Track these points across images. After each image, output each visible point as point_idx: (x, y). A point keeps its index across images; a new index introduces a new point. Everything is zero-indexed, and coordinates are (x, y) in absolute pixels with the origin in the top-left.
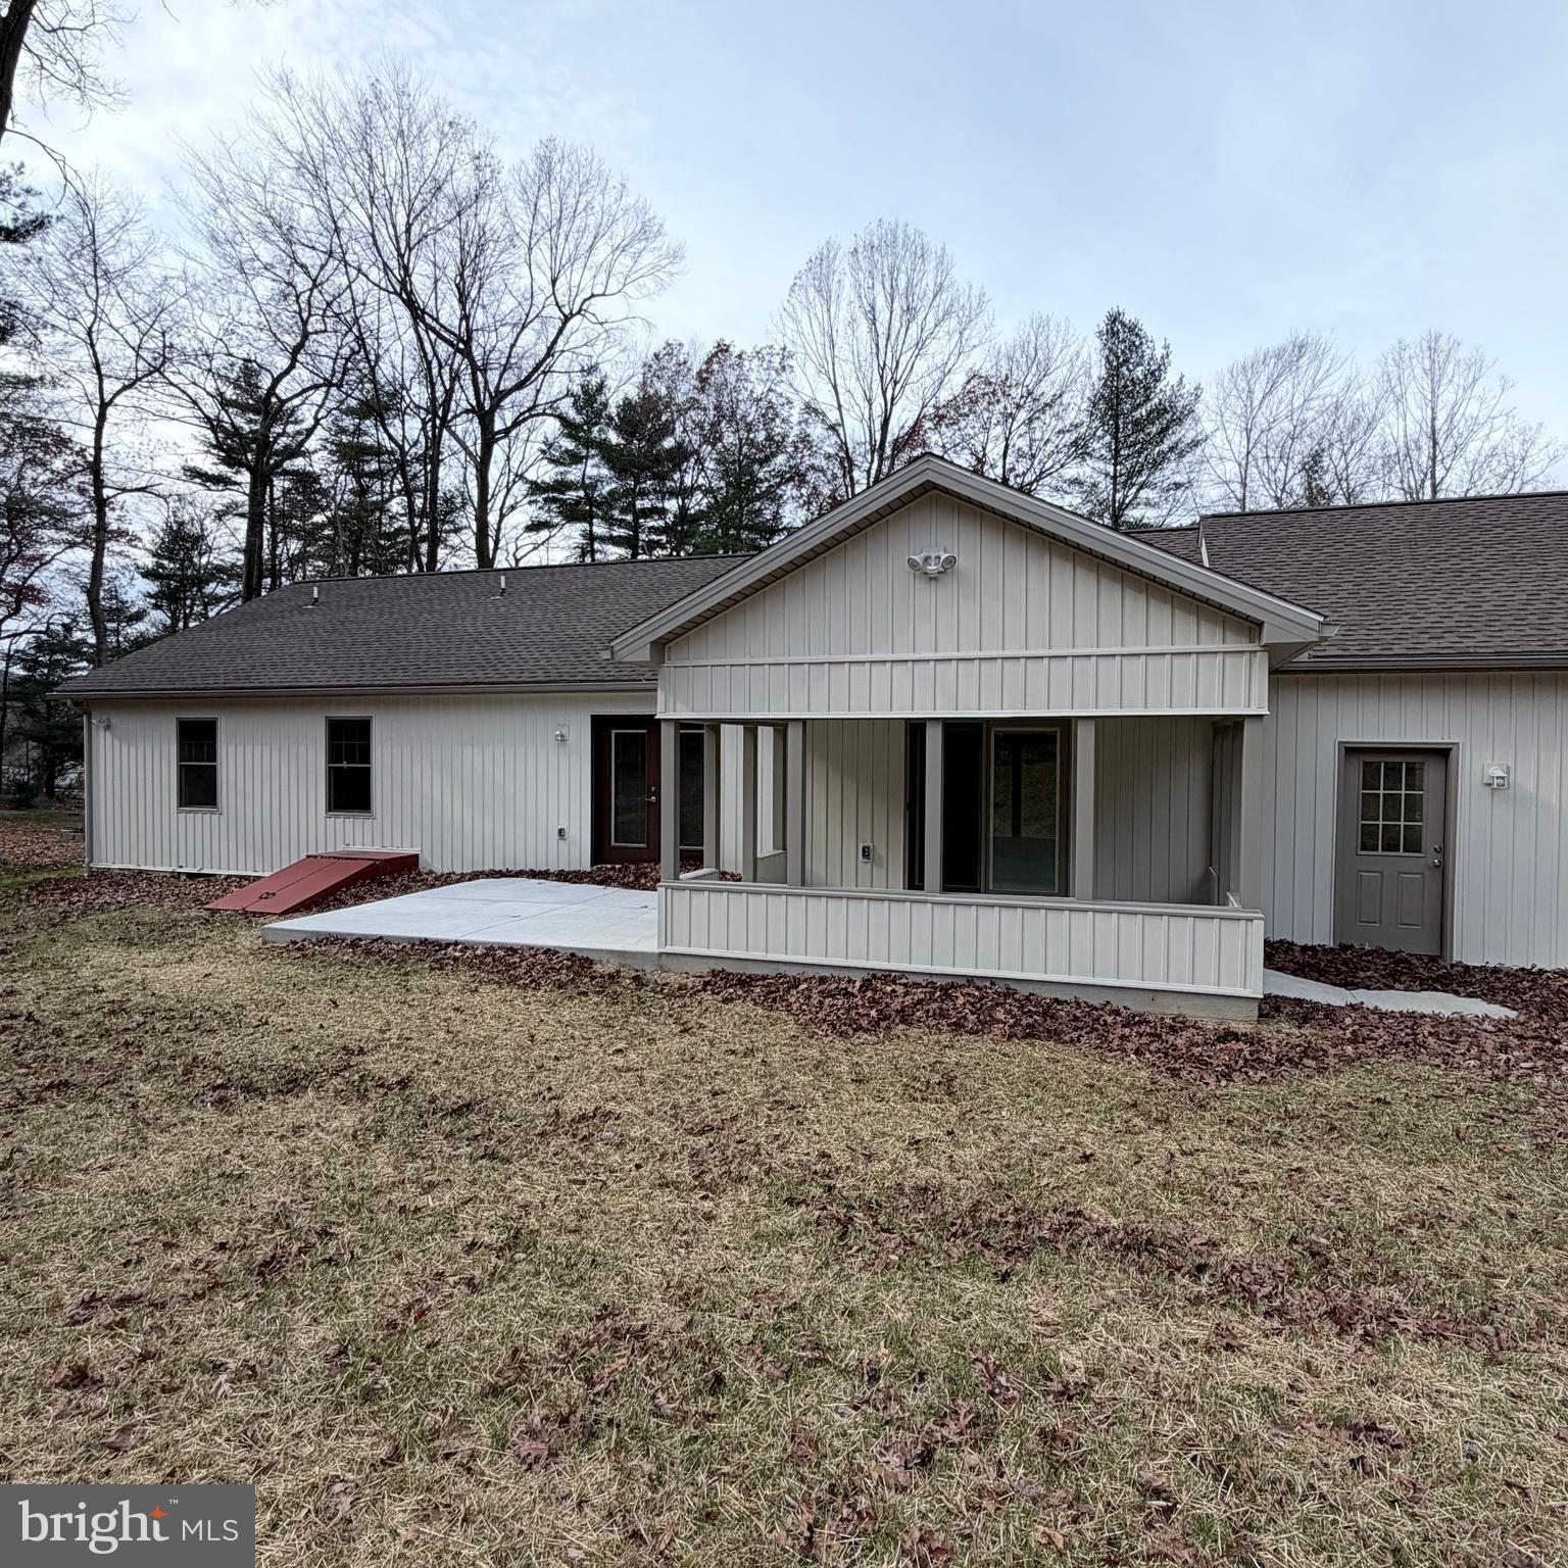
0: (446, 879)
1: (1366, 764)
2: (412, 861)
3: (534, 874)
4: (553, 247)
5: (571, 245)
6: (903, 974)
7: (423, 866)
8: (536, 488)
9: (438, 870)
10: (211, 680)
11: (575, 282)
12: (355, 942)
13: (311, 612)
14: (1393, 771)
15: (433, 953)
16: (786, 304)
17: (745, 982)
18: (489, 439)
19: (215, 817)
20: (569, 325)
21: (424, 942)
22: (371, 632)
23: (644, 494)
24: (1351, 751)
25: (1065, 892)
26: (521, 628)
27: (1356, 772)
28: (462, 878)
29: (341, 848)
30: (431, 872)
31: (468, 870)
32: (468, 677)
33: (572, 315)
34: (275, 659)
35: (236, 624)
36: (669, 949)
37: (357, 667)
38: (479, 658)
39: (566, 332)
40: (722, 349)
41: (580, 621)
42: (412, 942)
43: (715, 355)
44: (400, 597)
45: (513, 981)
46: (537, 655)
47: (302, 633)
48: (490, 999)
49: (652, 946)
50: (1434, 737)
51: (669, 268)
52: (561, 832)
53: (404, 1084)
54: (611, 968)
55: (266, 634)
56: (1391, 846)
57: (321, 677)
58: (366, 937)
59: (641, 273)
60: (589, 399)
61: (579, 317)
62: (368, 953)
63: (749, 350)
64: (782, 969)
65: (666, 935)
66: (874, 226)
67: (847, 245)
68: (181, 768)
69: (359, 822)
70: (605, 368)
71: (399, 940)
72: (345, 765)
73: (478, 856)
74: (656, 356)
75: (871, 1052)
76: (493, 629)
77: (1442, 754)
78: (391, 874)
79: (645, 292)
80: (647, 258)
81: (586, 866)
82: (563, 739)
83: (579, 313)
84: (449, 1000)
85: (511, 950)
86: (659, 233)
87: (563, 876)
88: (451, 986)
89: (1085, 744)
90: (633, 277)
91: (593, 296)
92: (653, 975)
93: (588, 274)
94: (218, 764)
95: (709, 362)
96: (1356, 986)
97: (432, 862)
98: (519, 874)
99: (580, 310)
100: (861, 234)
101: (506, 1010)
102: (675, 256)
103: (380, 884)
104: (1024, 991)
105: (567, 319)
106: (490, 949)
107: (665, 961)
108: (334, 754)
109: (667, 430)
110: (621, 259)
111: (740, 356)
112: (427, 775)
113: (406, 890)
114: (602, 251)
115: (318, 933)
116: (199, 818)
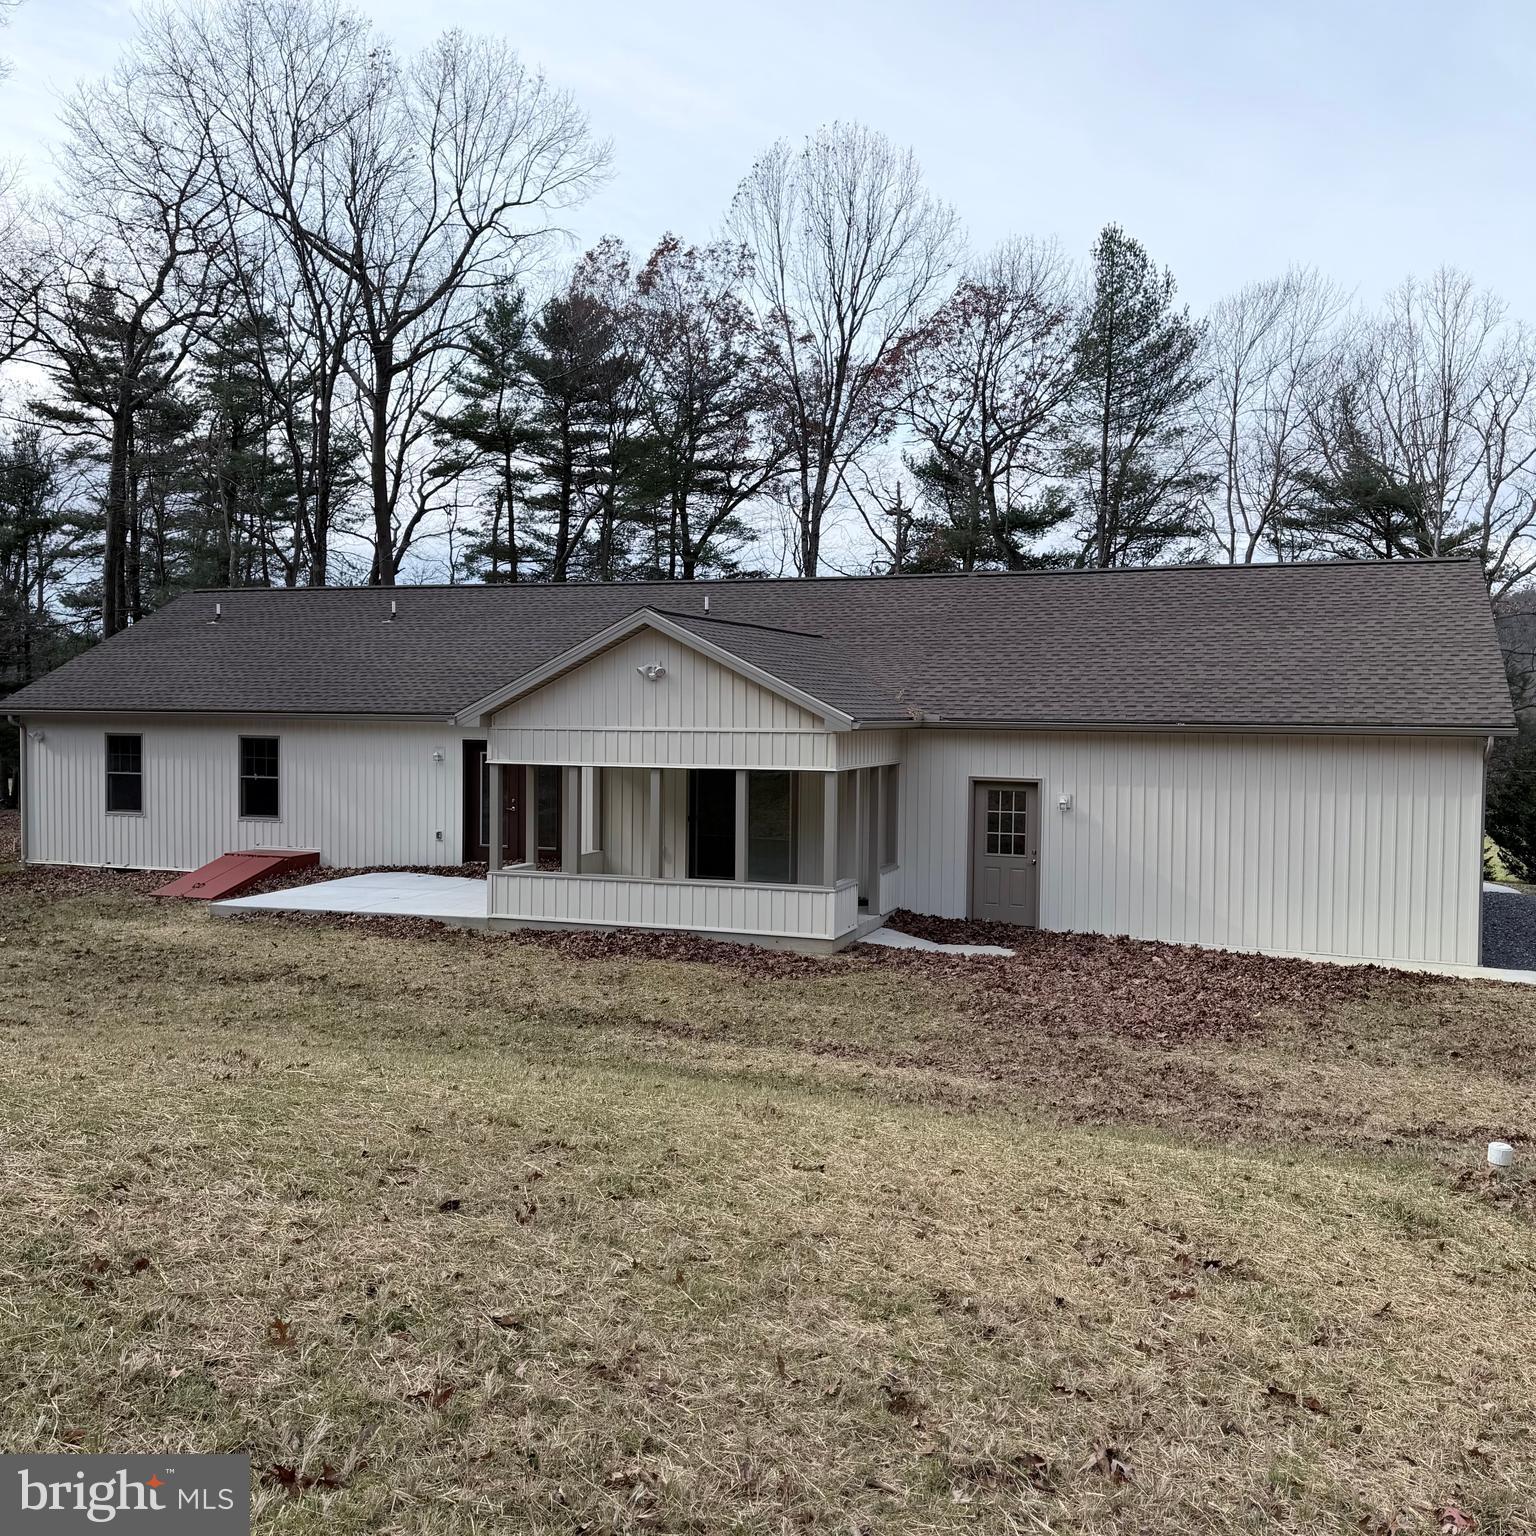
0: (343, 873)
1: (990, 792)
2: (314, 859)
3: (416, 869)
4: (460, 150)
5: (481, 146)
6: (637, 928)
7: (324, 861)
8: (442, 425)
9: (336, 866)
10: (137, 702)
11: (485, 187)
12: (280, 914)
13: (215, 629)
14: (1007, 796)
15: (337, 920)
16: (728, 215)
17: (537, 935)
18: (386, 370)
19: (140, 820)
20: (477, 242)
21: (329, 913)
22: (274, 656)
23: (579, 417)
24: (977, 783)
25: (794, 881)
26: (408, 657)
27: (983, 797)
28: (357, 872)
29: (252, 847)
30: (330, 868)
31: (361, 866)
32: (361, 705)
33: (482, 229)
34: (191, 681)
35: (146, 640)
36: (494, 915)
37: (265, 693)
38: (371, 688)
39: (473, 249)
40: (668, 246)
41: (459, 652)
42: (320, 913)
43: (660, 252)
44: (297, 616)
45: (390, 935)
46: (420, 686)
47: (211, 653)
48: (373, 943)
49: (483, 914)
50: (1028, 775)
51: (593, 172)
52: (439, 835)
53: (323, 978)
54: (456, 928)
55: (176, 653)
56: (1006, 849)
57: (235, 701)
58: (287, 911)
59: (563, 177)
60: (504, 316)
61: (489, 230)
62: (291, 920)
63: (703, 248)
64: (565, 927)
65: (492, 907)
66: (829, 127)
67: (799, 148)
68: (109, 777)
69: (268, 826)
70: (523, 280)
71: (311, 912)
72: (256, 777)
73: (370, 854)
74: (590, 255)
75: (591, 967)
76: (384, 657)
77: (1034, 785)
78: (297, 869)
79: (566, 200)
80: (567, 162)
81: (459, 863)
82: (440, 759)
83: (489, 225)
84: (347, 944)
85: (390, 917)
86: (583, 130)
87: (439, 871)
88: (348, 938)
89: (741, 786)
90: (553, 183)
91: (505, 205)
92: (483, 930)
93: (500, 178)
94: (143, 774)
95: (652, 262)
96: (946, 942)
97: (331, 858)
98: (403, 869)
99: (491, 222)
100: (814, 135)
101: (382, 948)
102: (600, 159)
103: (289, 877)
104: (706, 937)
105: (475, 233)
106: (376, 917)
107: (493, 924)
108: (247, 766)
109: (605, 339)
110: (538, 160)
111: (690, 254)
112: (327, 791)
113: (310, 881)
114: (517, 153)
115: (252, 909)
116: (125, 821)
